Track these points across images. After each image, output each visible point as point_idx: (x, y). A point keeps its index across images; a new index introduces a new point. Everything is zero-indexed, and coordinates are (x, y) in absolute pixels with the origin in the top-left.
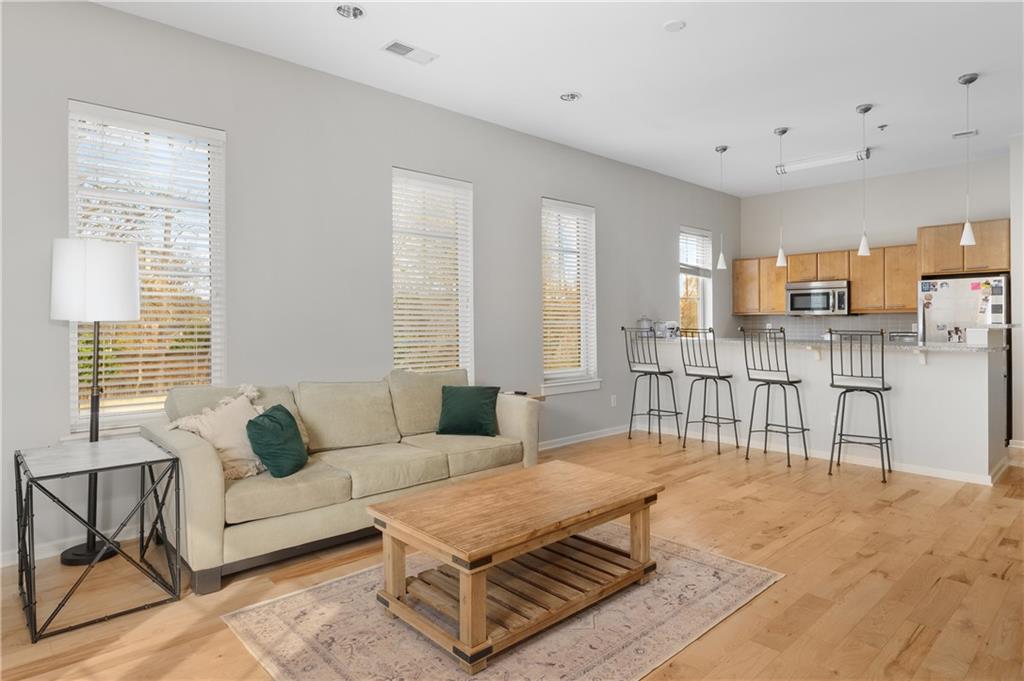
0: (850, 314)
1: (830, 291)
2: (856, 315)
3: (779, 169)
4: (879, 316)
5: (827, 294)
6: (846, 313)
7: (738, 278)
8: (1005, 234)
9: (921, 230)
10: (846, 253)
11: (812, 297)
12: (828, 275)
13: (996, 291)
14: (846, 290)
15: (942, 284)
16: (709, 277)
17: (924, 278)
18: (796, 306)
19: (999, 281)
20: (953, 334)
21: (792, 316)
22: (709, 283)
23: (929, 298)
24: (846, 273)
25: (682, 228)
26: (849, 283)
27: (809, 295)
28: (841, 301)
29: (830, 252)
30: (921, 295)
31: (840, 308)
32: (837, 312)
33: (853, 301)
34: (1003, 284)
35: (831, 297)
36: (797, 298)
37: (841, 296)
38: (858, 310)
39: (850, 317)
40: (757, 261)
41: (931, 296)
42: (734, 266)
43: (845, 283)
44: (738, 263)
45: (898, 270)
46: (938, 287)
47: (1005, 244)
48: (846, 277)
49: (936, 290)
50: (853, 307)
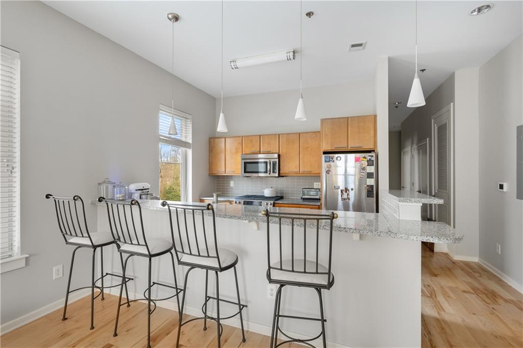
0: (279, 176)
1: (268, 160)
2: (283, 176)
3: (232, 64)
4: (296, 178)
5: (266, 163)
6: (277, 175)
7: (212, 151)
8: (372, 125)
9: (323, 121)
10: (277, 136)
11: (259, 164)
12: (267, 150)
13: (370, 163)
14: (277, 160)
15: (337, 158)
16: (190, 148)
17: (325, 153)
18: (248, 170)
19: (372, 156)
20: (344, 192)
21: (245, 177)
22: (190, 152)
23: (329, 167)
24: (278, 149)
25: (161, 107)
26: (279, 156)
27: (257, 163)
28: (274, 168)
29: (267, 135)
30: (324, 165)
31: (274, 172)
32: (272, 174)
33: (281, 167)
34: (374, 159)
35: (268, 165)
36: (248, 165)
37: (274, 164)
38: (284, 173)
39: (279, 178)
40: (224, 139)
41: (330, 165)
42: (210, 142)
43: (276, 156)
44: (212, 139)
45: (307, 148)
46: (335, 159)
47: (372, 132)
48: (278, 152)
49: (333, 161)
50: (281, 172)
